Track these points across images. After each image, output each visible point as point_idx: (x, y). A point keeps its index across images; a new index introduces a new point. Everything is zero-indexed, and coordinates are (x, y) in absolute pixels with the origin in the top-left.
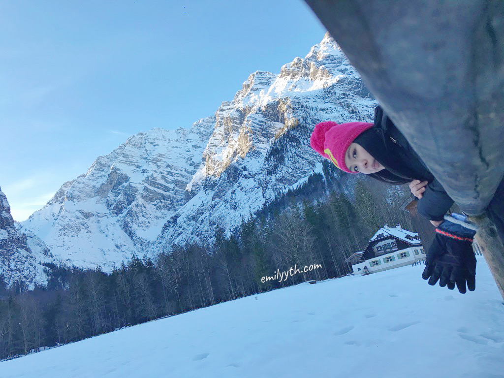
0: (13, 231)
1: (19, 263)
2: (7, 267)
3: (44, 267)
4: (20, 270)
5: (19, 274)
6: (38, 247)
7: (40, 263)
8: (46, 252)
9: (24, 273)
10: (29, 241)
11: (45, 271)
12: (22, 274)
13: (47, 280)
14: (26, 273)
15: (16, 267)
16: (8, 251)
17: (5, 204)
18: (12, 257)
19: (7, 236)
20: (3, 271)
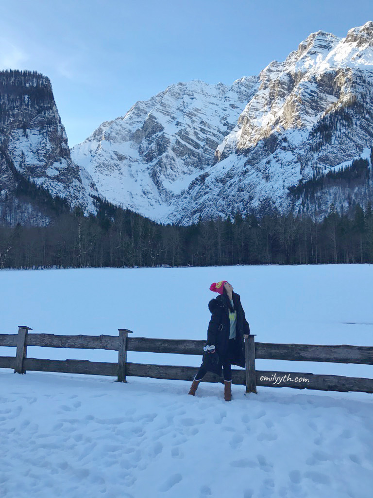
0: (70, 162)
1: (76, 191)
2: (68, 193)
3: (92, 199)
4: (77, 198)
5: (76, 200)
6: (86, 180)
7: (89, 195)
8: (93, 185)
9: (79, 201)
10: (80, 173)
11: (94, 203)
12: (78, 202)
13: (96, 211)
14: (81, 201)
15: (74, 194)
16: (68, 179)
17: (64, 136)
18: (71, 185)
19: (67, 166)
20: (66, 196)
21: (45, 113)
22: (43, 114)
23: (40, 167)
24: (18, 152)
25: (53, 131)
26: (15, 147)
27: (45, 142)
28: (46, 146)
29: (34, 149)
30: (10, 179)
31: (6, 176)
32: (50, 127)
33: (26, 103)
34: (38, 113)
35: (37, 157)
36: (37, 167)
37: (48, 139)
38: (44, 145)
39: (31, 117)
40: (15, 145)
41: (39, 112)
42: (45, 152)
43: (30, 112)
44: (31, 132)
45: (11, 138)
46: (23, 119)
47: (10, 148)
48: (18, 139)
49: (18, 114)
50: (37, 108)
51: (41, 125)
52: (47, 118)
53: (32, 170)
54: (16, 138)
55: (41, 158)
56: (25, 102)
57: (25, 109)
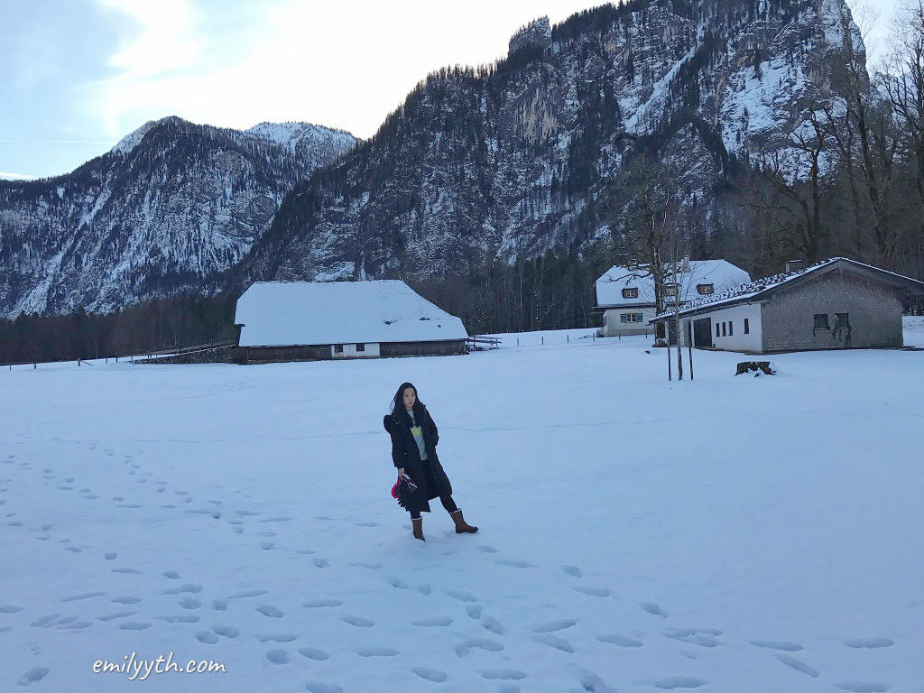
17: (856, 46)
21: (796, 19)
22: (793, 21)
23: (776, 130)
24: (739, 113)
25: (812, 50)
26: (734, 104)
27: (793, 78)
28: (793, 84)
29: (769, 98)
30: (705, 170)
31: (699, 164)
32: (807, 43)
33: (761, 11)
34: (784, 24)
35: (772, 112)
36: (771, 132)
37: (799, 69)
38: (787, 84)
39: (770, 34)
40: (734, 101)
41: (786, 19)
42: (788, 98)
43: (768, 27)
44: (770, 65)
45: (729, 89)
46: (755, 45)
47: (725, 109)
48: (744, 88)
49: (745, 40)
50: (783, 13)
51: (791, 44)
52: (801, 26)
53: (761, 140)
54: (739, 87)
55: (778, 112)
56: (758, 12)
57: (759, 24)
